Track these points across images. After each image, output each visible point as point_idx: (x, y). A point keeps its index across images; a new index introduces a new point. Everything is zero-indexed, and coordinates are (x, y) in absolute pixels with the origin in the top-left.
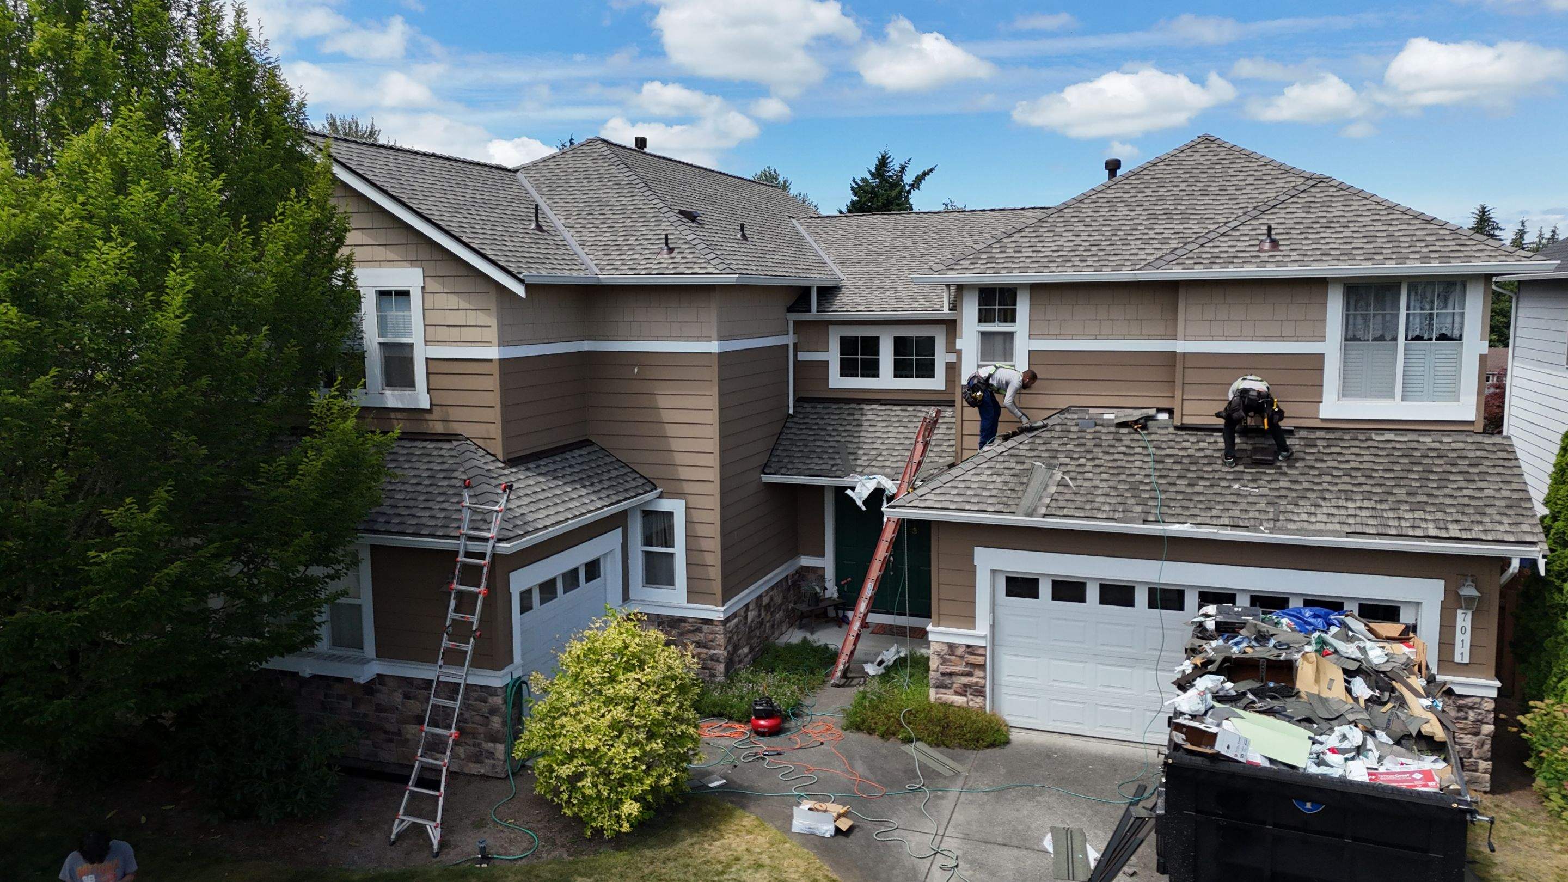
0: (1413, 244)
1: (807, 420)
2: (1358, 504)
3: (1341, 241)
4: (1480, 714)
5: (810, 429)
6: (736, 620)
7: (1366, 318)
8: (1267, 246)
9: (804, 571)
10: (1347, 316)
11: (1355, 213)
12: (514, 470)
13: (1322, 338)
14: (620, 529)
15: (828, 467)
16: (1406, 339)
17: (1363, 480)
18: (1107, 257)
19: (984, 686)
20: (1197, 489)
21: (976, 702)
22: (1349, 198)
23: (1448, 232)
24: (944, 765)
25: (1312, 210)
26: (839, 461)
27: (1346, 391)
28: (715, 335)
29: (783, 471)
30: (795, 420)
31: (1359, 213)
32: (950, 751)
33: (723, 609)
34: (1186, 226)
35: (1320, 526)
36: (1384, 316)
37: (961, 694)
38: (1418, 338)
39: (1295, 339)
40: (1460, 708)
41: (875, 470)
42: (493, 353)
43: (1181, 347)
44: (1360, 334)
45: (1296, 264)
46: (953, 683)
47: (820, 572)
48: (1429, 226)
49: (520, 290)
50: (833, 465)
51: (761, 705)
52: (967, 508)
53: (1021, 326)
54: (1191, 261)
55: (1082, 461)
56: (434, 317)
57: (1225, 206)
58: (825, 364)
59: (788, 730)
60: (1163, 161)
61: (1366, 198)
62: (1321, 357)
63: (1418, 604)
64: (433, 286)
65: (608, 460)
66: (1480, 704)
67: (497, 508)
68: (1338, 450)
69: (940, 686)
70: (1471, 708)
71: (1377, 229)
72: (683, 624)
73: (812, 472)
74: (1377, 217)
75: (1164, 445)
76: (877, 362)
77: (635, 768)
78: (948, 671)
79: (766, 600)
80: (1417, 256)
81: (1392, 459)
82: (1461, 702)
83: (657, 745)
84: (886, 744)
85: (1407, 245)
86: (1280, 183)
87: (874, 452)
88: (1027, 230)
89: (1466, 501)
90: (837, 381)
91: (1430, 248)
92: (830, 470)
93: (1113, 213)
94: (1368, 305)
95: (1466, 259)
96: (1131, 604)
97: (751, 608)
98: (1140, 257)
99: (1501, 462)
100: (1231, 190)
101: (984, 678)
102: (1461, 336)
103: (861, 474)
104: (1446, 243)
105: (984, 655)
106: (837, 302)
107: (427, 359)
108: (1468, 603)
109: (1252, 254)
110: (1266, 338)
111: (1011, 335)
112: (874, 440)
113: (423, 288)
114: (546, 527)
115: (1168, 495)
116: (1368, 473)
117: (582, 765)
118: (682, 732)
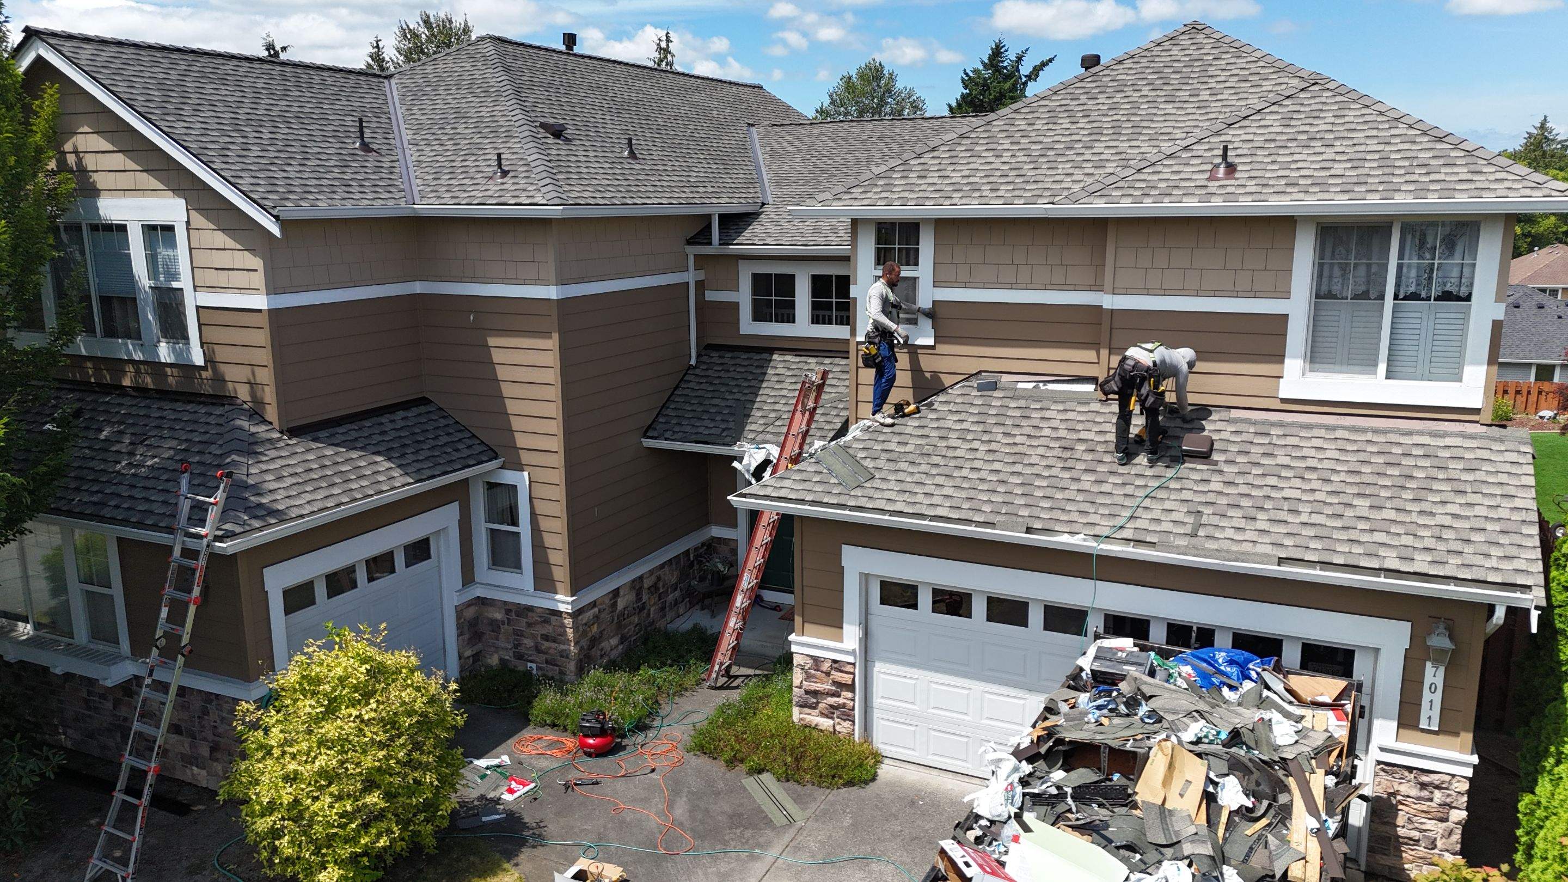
0: (1411, 170)
1: (710, 373)
2: (1304, 518)
3: (1318, 166)
4: (1449, 795)
5: (711, 384)
6: (596, 610)
7: (1344, 268)
8: (1221, 172)
9: (712, 546)
10: (1321, 266)
11: (1347, 126)
12: (294, 441)
13: (1286, 295)
14: (455, 506)
15: (718, 431)
16: (1396, 297)
17: (1315, 485)
18: (1024, 186)
19: (853, 709)
20: (1106, 488)
21: (843, 727)
22: (1346, 105)
23: (1462, 154)
24: (781, 807)
25: (1293, 123)
26: (731, 425)
27: (1315, 361)
28: (552, 276)
29: (668, 435)
30: (698, 371)
31: (1353, 126)
32: (799, 788)
33: (570, 599)
34: (1133, 143)
35: (1247, 547)
36: (1369, 266)
37: (827, 717)
38: (1415, 297)
39: (1252, 294)
40: (1423, 786)
41: (769, 437)
42: (260, 301)
43: (1109, 301)
44: (1336, 289)
45: (1250, 198)
46: (818, 703)
47: (732, 545)
48: (1439, 146)
49: (275, 230)
50: (724, 430)
51: (588, 721)
53: (924, 271)
54: (1119, 193)
55: (976, 445)
56: (202, 258)
57: (1190, 117)
58: (736, 305)
59: (623, 748)
60: (1132, 57)
61: (1367, 106)
62: (1283, 319)
63: (1377, 651)
64: (199, 220)
65: (443, 422)
66: (1450, 783)
67: (212, 500)
68: (1294, 441)
69: (803, 705)
70: (1438, 787)
71: (1369, 148)
72: (530, 614)
73: (699, 438)
74: (1374, 133)
75: (1079, 427)
76: (792, 305)
77: (343, 826)
78: (812, 688)
79: (647, 583)
80: (1412, 187)
81: (1362, 456)
82: (1425, 779)
83: (373, 799)
84: (728, 775)
85: (1402, 172)
86: (1268, 86)
87: (773, 415)
88: (942, 148)
89: (1447, 521)
90: (749, 326)
91: (1433, 177)
92: (720, 435)
93: (1050, 126)
94: (1348, 252)
95: (1476, 193)
96: (1025, 624)
97: (622, 593)
98: (1064, 185)
99: (1508, 468)
100: (1205, 95)
101: (854, 700)
102: (1470, 294)
103: (752, 441)
104: (1455, 170)
105: (854, 674)
106: (747, 233)
107: (198, 308)
108: (1438, 656)
109: (1198, 183)
110: (1215, 294)
111: (913, 281)
112: (777, 400)
113: (188, 223)
114: (302, 516)
115: (1067, 494)
116: (1326, 475)
117: (283, 819)
118: (415, 780)
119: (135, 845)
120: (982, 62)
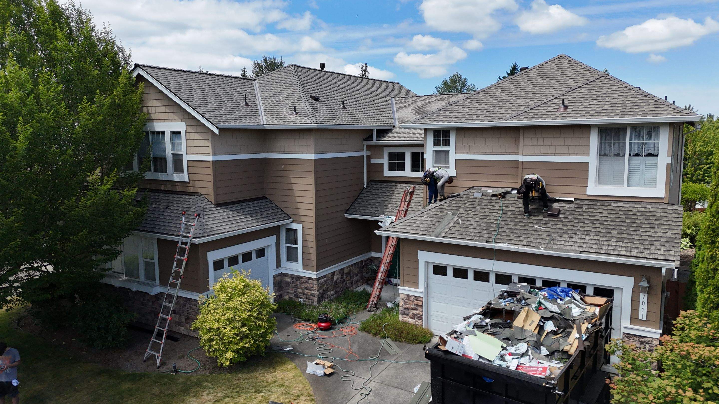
0: (633, 107)
1: (372, 190)
2: (591, 237)
3: (598, 106)
4: (652, 346)
5: (372, 194)
6: (325, 279)
7: (610, 145)
8: (562, 109)
9: (372, 260)
10: (601, 144)
11: (612, 92)
12: (219, 208)
13: (588, 155)
14: (275, 236)
15: (374, 212)
16: (630, 155)
17: (598, 225)
18: (489, 115)
19: (422, 315)
20: (518, 227)
21: (419, 323)
22: (613, 84)
23: (653, 101)
24: (393, 349)
25: (592, 91)
26: (379, 209)
27: (600, 181)
28: (313, 151)
29: (354, 213)
30: (367, 190)
31: (614, 92)
32: (400, 344)
33: (316, 273)
34: (532, 99)
35: (569, 247)
36: (619, 144)
37: (413, 319)
38: (637, 155)
39: (575, 155)
40: (642, 343)
41: (393, 213)
42: (210, 158)
43: (521, 158)
44: (607, 153)
45: (571, 118)
46: (409, 313)
47: (380, 260)
48: (645, 98)
49: (217, 132)
50: (376, 211)
51: (321, 317)
52: (411, 232)
53: (452, 148)
54: (523, 117)
55: (470, 212)
56: (191, 143)
57: (555, 89)
58: (382, 165)
59: (335, 329)
60: (536, 68)
61: (621, 84)
62: (587, 164)
63: (622, 288)
64: (189, 130)
65: (271, 205)
66: (652, 341)
67: (193, 224)
68: (592, 210)
69: (403, 314)
70: (647, 343)
71: (619, 100)
72: (301, 279)
73: (366, 214)
74: (622, 94)
75: (510, 206)
76: (404, 164)
77: (234, 338)
78: (407, 307)
79: (346, 271)
80: (632, 113)
81: (617, 216)
82: (642, 340)
83: (245, 329)
84: (374, 339)
85: (629, 108)
86: (586, 78)
87: (395, 206)
88: (460, 102)
89: (646, 238)
90: (387, 172)
91: (640, 110)
92: (374, 213)
93: (501, 94)
94: (611, 138)
95: (655, 115)
96: (488, 281)
97: (336, 273)
98: (504, 115)
99: (673, 219)
100: (562, 81)
101: (422, 312)
102: (658, 154)
103: (386, 215)
104: (649, 107)
105: (422, 301)
106: (387, 137)
107: (188, 161)
108: (643, 289)
109: (553, 113)
110: (561, 155)
111: (447, 152)
112: (397, 200)
113: (186, 130)
114: (222, 233)
115: (503, 230)
116: (602, 222)
117: (214, 335)
118: (259, 325)
119: (162, 345)
120: (507, 73)
